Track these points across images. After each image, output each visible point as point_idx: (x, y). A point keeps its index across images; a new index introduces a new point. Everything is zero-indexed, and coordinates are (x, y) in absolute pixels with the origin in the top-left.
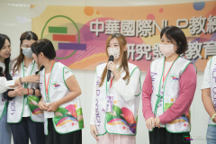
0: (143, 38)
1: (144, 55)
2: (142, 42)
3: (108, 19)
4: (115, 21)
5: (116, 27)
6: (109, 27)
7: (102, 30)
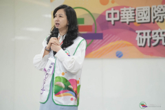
0: (159, 24)
1: (160, 40)
2: (157, 28)
3: (123, 7)
4: (130, 9)
5: (131, 14)
6: (124, 15)
7: (118, 19)
